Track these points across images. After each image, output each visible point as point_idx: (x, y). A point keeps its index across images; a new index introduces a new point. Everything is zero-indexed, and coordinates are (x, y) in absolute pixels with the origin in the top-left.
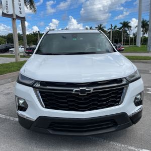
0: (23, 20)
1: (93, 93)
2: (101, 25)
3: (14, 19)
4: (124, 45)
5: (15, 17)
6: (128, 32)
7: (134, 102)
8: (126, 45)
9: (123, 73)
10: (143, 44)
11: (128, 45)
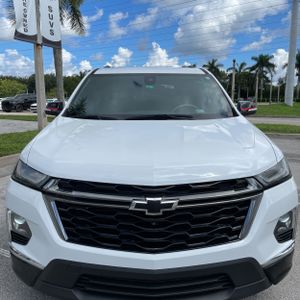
0: (57, 47)
1: (177, 210)
2: (214, 62)
3: (38, 45)
4: (259, 101)
5: (40, 41)
6: (268, 75)
7: (276, 232)
8: (263, 101)
9: (251, 165)
10: (298, 101)
11: (268, 101)
